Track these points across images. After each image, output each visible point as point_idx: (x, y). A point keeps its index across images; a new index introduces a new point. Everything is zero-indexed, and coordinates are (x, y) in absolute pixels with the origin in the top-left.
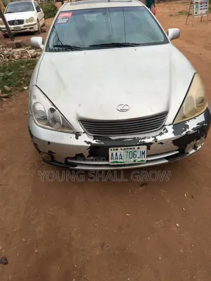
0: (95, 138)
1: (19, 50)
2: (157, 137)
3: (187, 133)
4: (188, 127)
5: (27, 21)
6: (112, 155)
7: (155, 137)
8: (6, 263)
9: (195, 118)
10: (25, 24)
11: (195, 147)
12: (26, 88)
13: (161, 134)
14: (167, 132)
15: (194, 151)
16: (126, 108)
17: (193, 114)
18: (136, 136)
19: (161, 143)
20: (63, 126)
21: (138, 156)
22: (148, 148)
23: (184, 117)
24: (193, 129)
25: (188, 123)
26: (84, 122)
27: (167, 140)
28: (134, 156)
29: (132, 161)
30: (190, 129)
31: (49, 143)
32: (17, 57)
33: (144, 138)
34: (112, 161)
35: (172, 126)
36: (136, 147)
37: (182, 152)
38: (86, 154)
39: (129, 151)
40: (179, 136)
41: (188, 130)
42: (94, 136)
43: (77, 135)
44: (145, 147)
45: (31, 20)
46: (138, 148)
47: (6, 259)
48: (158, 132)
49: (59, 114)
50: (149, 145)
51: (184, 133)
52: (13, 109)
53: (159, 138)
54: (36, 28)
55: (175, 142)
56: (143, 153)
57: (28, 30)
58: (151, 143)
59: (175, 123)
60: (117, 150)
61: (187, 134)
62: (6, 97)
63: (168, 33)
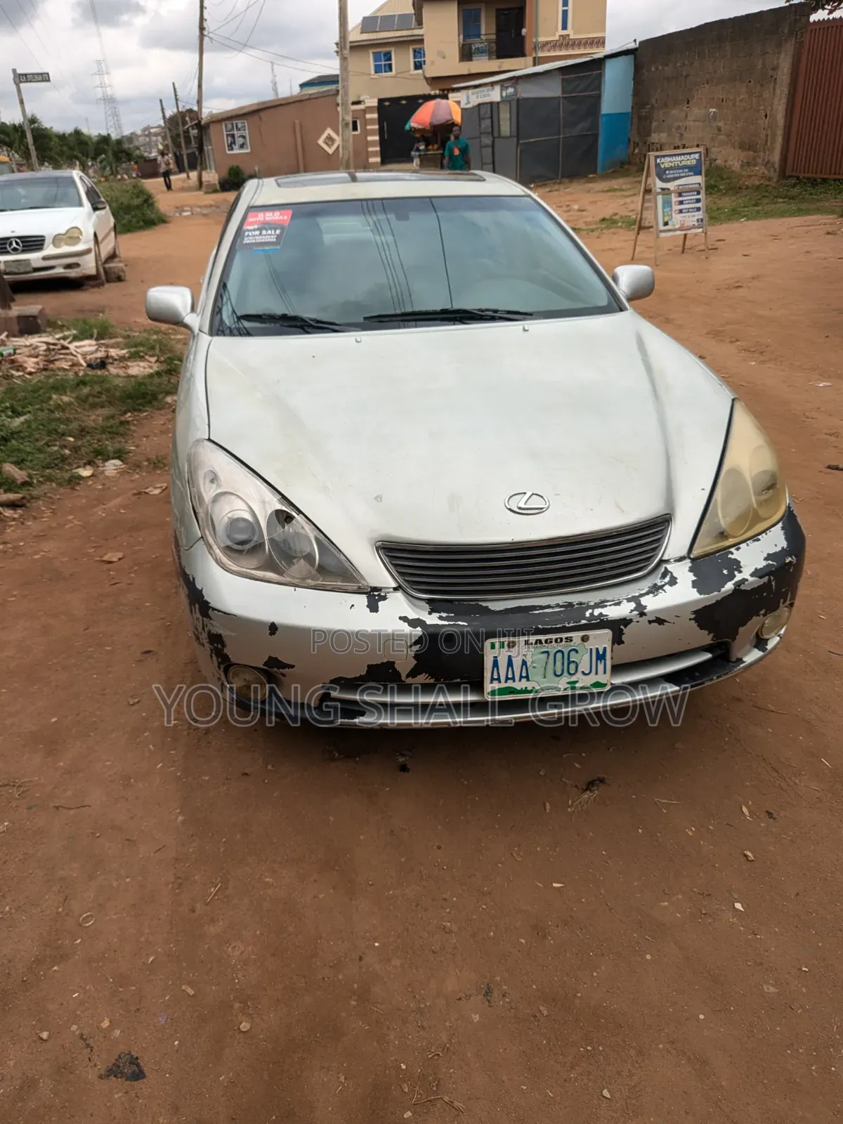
0: (434, 607)
1: (34, 340)
2: (644, 601)
3: (738, 584)
4: (736, 566)
5: (57, 240)
6: (495, 664)
7: (635, 599)
8: (139, 1075)
9: (755, 538)
10: (49, 250)
11: (760, 643)
12: (86, 472)
13: (655, 589)
14: (673, 582)
15: (756, 654)
16: (536, 503)
17: (750, 524)
18: (575, 599)
19: (660, 621)
20: (322, 570)
21: (585, 666)
22: (617, 639)
23: (723, 535)
24: (756, 573)
25: (736, 555)
26: (393, 552)
27: (677, 610)
28: (569, 666)
29: (561, 686)
30: (746, 574)
31: (273, 628)
32: (30, 364)
33: (601, 604)
34: (496, 685)
35: (687, 564)
36: (577, 635)
37: (722, 656)
38: (405, 663)
39: (553, 648)
40: (714, 596)
41: (738, 577)
42: (429, 601)
43: (375, 597)
44: (607, 633)
45: (72, 236)
46: (585, 639)
47: (134, 1061)
48: (645, 585)
49: (308, 529)
50: (618, 627)
51: (729, 586)
52: (48, 547)
53: (652, 603)
54: (89, 266)
55: (703, 616)
56: (601, 657)
57: (59, 271)
58: (625, 622)
59: (695, 553)
60: (511, 645)
61: (737, 591)
62: (13, 505)
63: (615, 279)
